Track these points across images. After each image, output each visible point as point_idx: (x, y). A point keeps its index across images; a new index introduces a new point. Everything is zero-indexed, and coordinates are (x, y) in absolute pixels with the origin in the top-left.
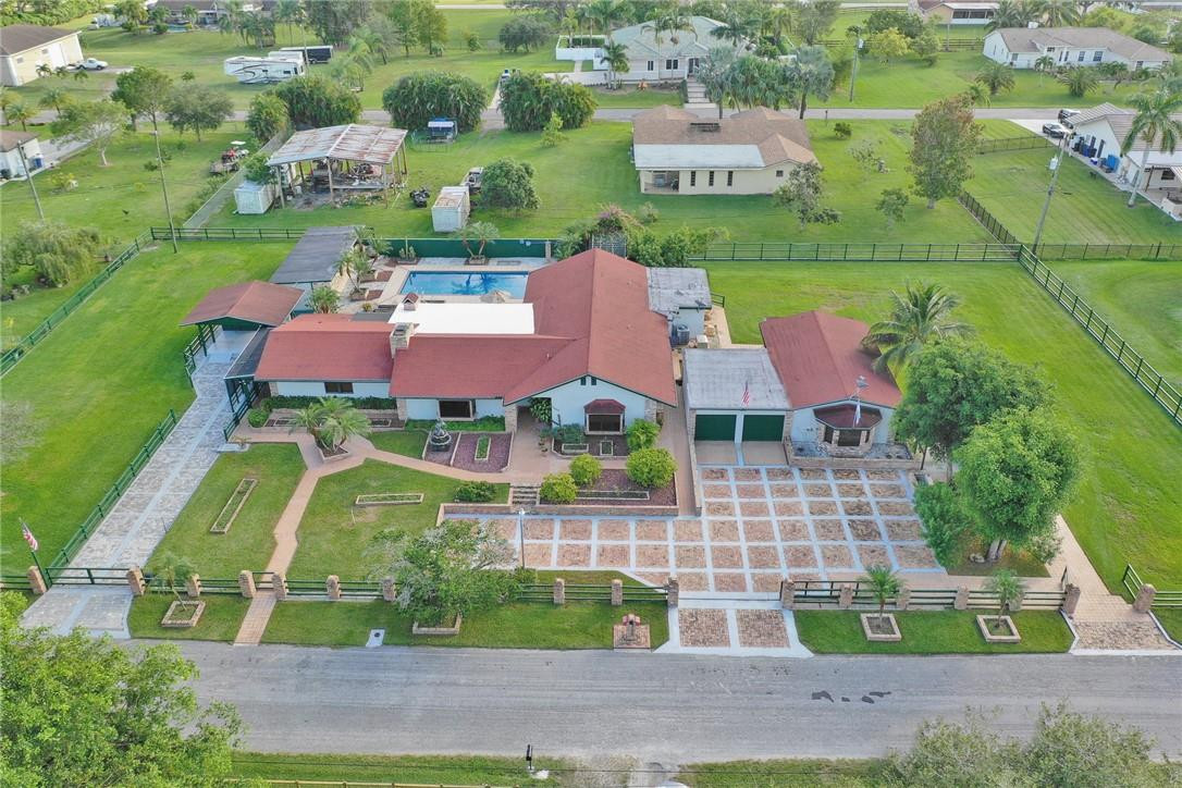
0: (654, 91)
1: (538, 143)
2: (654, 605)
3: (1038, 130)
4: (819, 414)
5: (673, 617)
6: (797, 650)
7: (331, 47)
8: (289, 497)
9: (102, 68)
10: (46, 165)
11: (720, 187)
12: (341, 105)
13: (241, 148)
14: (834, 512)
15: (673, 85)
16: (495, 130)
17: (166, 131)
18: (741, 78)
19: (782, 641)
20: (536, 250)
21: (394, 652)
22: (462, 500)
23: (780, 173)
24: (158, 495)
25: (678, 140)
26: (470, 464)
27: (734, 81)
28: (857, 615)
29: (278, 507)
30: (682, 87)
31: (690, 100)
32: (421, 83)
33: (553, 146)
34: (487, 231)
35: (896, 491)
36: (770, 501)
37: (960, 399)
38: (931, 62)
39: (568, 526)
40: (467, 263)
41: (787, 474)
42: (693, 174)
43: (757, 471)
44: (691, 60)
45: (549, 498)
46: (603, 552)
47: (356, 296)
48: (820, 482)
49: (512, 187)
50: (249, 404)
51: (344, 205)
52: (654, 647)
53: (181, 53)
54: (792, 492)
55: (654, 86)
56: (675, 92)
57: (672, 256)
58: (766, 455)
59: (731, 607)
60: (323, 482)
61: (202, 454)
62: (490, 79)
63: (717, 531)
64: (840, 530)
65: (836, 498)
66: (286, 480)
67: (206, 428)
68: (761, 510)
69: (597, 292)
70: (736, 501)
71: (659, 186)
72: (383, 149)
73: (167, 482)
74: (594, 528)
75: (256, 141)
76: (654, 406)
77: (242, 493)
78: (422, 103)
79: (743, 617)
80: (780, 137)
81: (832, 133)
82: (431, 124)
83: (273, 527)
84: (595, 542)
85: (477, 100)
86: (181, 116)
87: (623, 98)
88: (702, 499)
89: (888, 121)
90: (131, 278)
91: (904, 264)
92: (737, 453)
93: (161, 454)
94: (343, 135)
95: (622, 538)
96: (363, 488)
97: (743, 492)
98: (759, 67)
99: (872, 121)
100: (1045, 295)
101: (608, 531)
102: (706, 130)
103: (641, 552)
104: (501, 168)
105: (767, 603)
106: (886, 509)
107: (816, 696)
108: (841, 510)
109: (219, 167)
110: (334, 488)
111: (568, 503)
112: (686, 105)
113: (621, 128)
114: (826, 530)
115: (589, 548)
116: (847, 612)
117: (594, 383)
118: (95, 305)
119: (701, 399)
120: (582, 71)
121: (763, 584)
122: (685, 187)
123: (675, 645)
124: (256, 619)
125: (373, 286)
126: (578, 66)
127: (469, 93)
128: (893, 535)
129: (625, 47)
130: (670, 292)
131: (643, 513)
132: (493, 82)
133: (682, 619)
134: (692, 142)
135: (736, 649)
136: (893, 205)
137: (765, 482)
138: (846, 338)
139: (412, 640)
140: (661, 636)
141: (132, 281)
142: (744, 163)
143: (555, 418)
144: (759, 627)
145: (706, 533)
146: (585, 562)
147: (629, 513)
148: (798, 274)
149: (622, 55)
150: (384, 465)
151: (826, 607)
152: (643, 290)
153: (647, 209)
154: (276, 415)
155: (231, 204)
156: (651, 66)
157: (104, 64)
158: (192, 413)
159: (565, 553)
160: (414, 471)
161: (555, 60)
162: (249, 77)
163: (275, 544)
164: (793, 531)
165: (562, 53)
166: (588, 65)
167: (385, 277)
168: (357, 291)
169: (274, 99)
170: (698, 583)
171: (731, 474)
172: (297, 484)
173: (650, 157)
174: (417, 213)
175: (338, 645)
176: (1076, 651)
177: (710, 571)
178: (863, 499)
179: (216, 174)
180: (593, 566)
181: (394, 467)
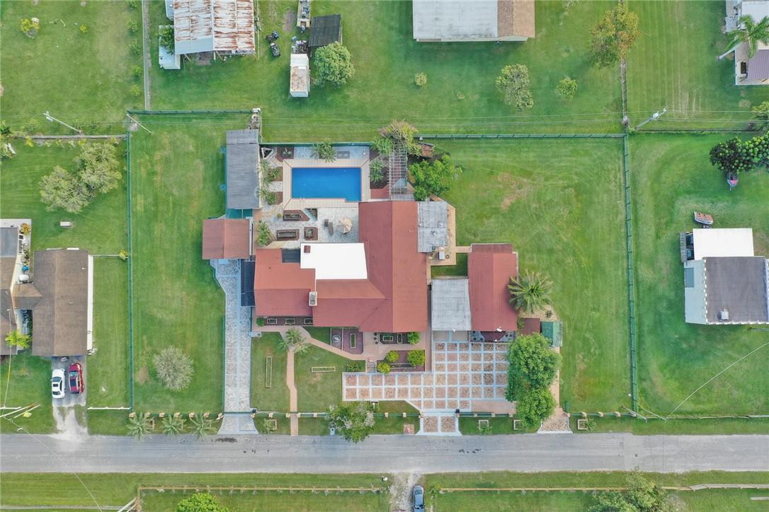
5: (421, 421)
6: (457, 433)
8: (286, 365)
14: (480, 369)
19: (453, 430)
21: (339, 438)
24: (238, 363)
26: (349, 349)
28: (478, 419)
35: (504, 357)
36: (458, 362)
39: (387, 379)
40: (320, 157)
41: (466, 346)
43: (456, 345)
46: (399, 391)
48: (478, 352)
52: (416, 433)
54: (467, 358)
58: (460, 336)
59: (439, 414)
60: (296, 356)
61: (244, 337)
63: (438, 380)
64: (480, 380)
65: (482, 361)
66: (282, 355)
67: (238, 319)
68: (454, 368)
70: (446, 362)
73: (238, 355)
74: (396, 378)
79: (443, 420)
83: (285, 383)
84: (397, 386)
88: (434, 363)
90: (140, 168)
93: (228, 337)
95: (406, 384)
96: (312, 362)
97: (449, 357)
101: (402, 381)
103: (412, 391)
106: (499, 367)
107: (460, 451)
108: (483, 368)
110: (301, 359)
114: (476, 379)
115: (395, 389)
116: (475, 418)
118: (138, 202)
119: (437, 324)
121: (452, 404)
123: (421, 432)
124: (294, 426)
125: (276, 187)
128: (498, 382)
130: (429, 232)
133: (424, 421)
135: (440, 433)
137: (458, 352)
140: (417, 429)
142: (484, 29)
144: (447, 424)
145: (435, 380)
146: (393, 396)
150: (316, 348)
151: (469, 416)
152: (416, 232)
158: (229, 308)
159: (387, 392)
160: (330, 353)
163: (289, 391)
164: (464, 379)
167: (280, 176)
170: (430, 405)
171: (446, 345)
172: (286, 357)
175: (322, 434)
176: (539, 432)
177: (434, 399)
178: (491, 362)
180: (397, 398)
181: (321, 349)
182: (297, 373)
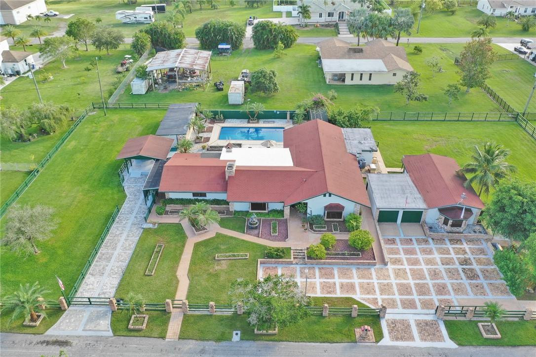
0: (323, 28)
1: (272, 56)
2: (374, 318)
3: (512, 50)
4: (442, 211)
5: (383, 323)
6: (449, 344)
7: (165, 5)
8: (181, 254)
9: (56, 15)
10: (37, 68)
11: (365, 81)
12: (176, 36)
13: (129, 59)
14: (454, 264)
15: (332, 25)
16: (250, 48)
17: (92, 49)
18: (370, 24)
19: (440, 338)
20: (282, 116)
21: (247, 344)
22: (269, 257)
23: (394, 75)
24: (116, 253)
25: (343, 57)
26: (269, 237)
27: (366, 25)
28: (476, 323)
29: (176, 260)
30: (336, 26)
31: (341, 33)
32: (215, 26)
33: (279, 57)
34: (259, 107)
35: (482, 251)
36: (420, 256)
37: (525, 212)
38: (453, 13)
39: (323, 271)
40: (249, 122)
41: (426, 241)
42: (353, 74)
43: (411, 240)
44: (340, 13)
45: (311, 256)
46: (342, 286)
47: (197, 141)
48: (444, 246)
49: (267, 82)
50: (154, 202)
51: (183, 89)
52: (377, 342)
53: (93, 7)
54: (430, 252)
55: (322, 26)
56: (333, 28)
57: (353, 122)
58: (413, 230)
59: (412, 317)
60: (197, 245)
61: (134, 229)
62: (243, 21)
63: (397, 274)
64: (459, 274)
65: (453, 255)
66: (179, 245)
67: (134, 214)
68: (416, 262)
69: (322, 144)
70: (403, 256)
71: (335, 80)
72: (202, 62)
73: (119, 245)
74: (336, 272)
75: (136, 56)
76: (359, 206)
77: (158, 252)
78: (215, 36)
79: (419, 324)
80: (393, 56)
81: (412, 51)
82: (220, 46)
83: (176, 272)
84: (337, 280)
85: (241, 34)
86: (99, 43)
87: (308, 31)
88: (387, 257)
89: (437, 44)
90: (85, 129)
91: (461, 122)
92: (399, 229)
93: (114, 229)
94: (181, 55)
95: (350, 278)
96: (217, 250)
97: (407, 252)
98: (379, 19)
99: (430, 44)
100: (533, 140)
101: (343, 274)
102: (356, 52)
103: (361, 286)
104: (261, 73)
105: (429, 316)
106: (479, 262)
108: (457, 263)
109: (120, 69)
110: (203, 249)
111: (321, 259)
112: (339, 35)
113: (310, 47)
114: (452, 273)
115: (335, 284)
116: (470, 321)
117: (330, 195)
118: (71, 144)
119: (382, 203)
120: (287, 17)
121: (426, 305)
122: (348, 81)
123: (387, 340)
124: (174, 326)
125: (205, 135)
126: (284, 15)
127: (238, 31)
128: (486, 277)
129: (309, 7)
130: (356, 142)
131: (358, 264)
132: (245, 23)
133: (388, 325)
134: (350, 58)
135: (418, 343)
136: (453, 92)
137: (416, 246)
138: (448, 168)
139: (255, 338)
140: (379, 336)
141: (87, 131)
142: (377, 70)
143: (309, 211)
144: (428, 330)
145: (392, 276)
146: (334, 292)
147: (352, 264)
148: (410, 128)
149: (308, 11)
150: (226, 236)
151: (459, 318)
152: (342, 141)
153: (331, 93)
154: (169, 208)
155: (128, 88)
156: (321, 16)
157: (57, 13)
158: (126, 206)
159: (324, 286)
160: (243, 240)
161: (272, 11)
162: (128, 20)
163: (178, 281)
164: (435, 274)
165: (276, 8)
166: (289, 14)
167: (210, 130)
168: (198, 138)
169: (144, 34)
170: (393, 304)
171: (398, 241)
172: (184, 246)
173: (331, 66)
174: (219, 94)
175: (218, 340)
177: (397, 297)
178: (467, 256)
179: (119, 73)
180: (339, 294)
181: (232, 238)
182: (193, 263)
